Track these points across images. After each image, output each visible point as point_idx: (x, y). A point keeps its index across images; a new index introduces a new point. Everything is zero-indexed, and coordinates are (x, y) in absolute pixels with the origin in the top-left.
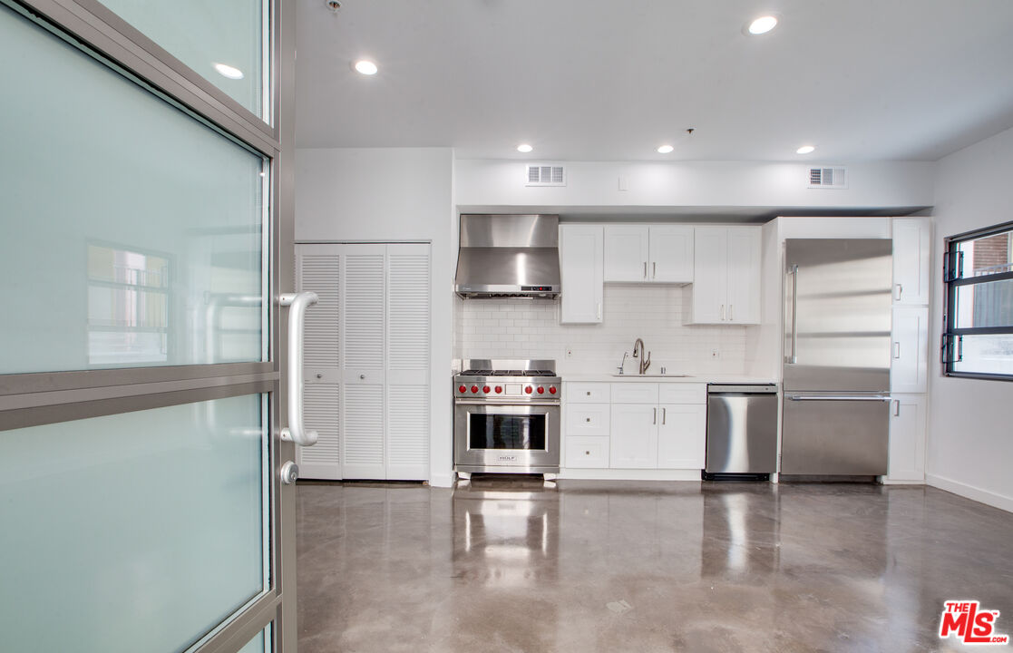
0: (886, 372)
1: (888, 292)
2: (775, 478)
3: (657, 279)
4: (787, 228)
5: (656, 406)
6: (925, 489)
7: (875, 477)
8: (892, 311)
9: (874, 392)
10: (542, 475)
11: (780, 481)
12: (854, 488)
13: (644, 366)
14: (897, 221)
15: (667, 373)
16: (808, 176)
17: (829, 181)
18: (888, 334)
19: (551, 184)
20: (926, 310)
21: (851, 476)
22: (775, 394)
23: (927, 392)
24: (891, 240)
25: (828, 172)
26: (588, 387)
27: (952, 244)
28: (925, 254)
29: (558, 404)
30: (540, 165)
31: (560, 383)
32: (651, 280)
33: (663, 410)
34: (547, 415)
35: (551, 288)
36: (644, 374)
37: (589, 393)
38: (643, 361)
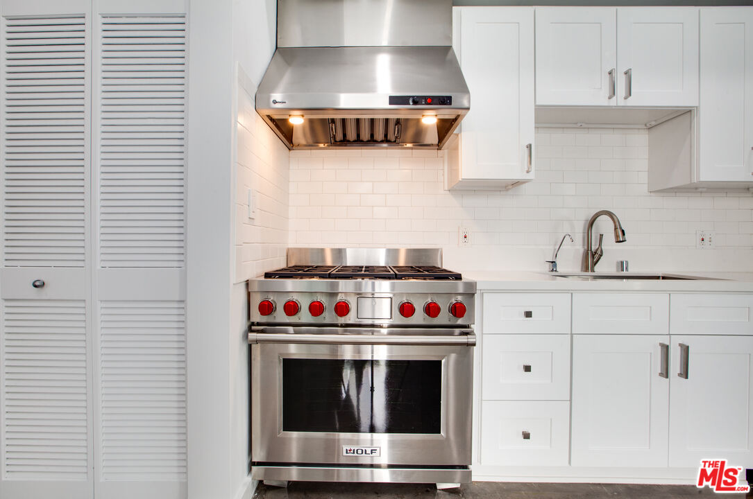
3: (632, 102)
5: (665, 340)
10: (432, 486)
13: (591, 257)
15: (632, 271)
31: (473, 294)
32: (621, 102)
33: (680, 347)
34: (443, 361)
35: (450, 98)
36: (593, 271)
37: (528, 314)
38: (591, 250)
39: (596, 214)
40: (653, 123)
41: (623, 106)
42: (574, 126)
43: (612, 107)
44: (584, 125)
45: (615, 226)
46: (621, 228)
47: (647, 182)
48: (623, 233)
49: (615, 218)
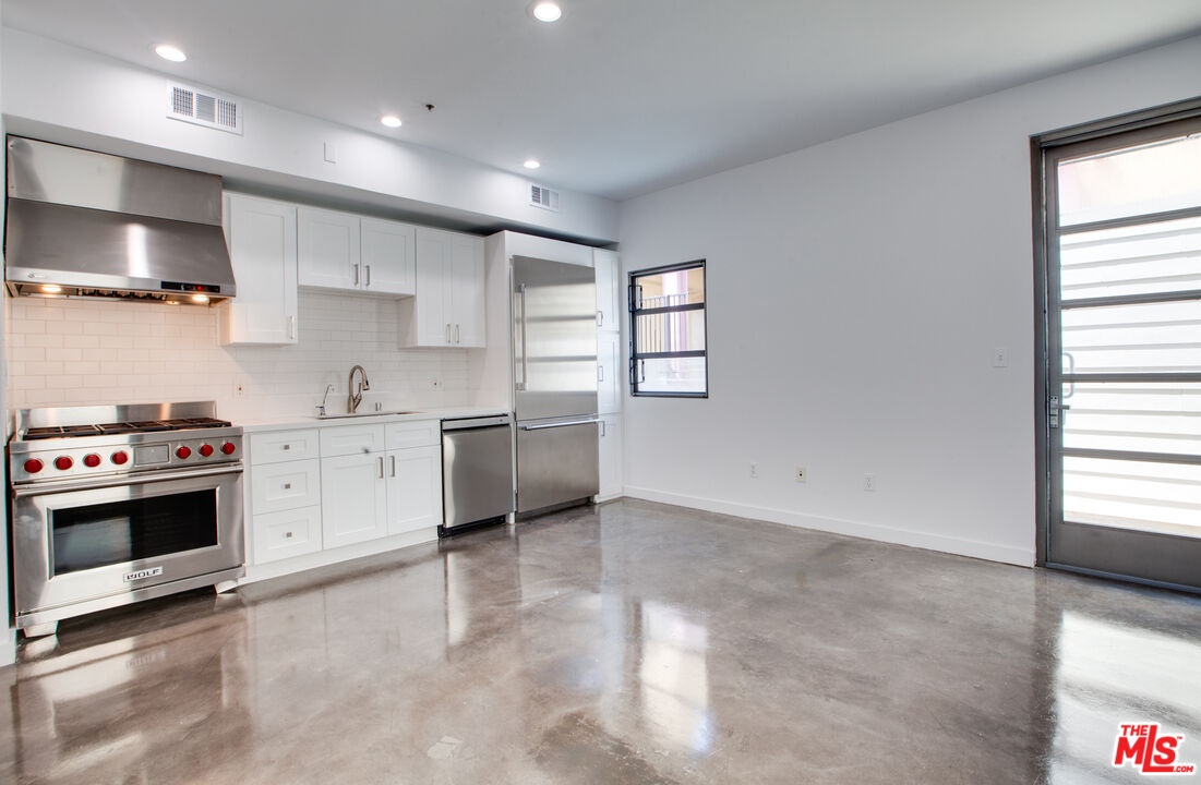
0: (595, 395)
1: (593, 317)
2: (512, 519)
3: (372, 288)
4: (513, 243)
5: (382, 455)
6: (622, 500)
7: (588, 498)
8: (597, 337)
9: (586, 415)
10: (213, 587)
11: (516, 521)
12: (575, 512)
13: (354, 402)
14: (598, 251)
15: (384, 410)
16: (530, 193)
17: (546, 202)
18: (594, 358)
19: (215, 125)
20: (618, 336)
21: (572, 502)
22: (508, 425)
23: (621, 412)
24: (594, 269)
25: (546, 192)
26: (285, 438)
27: (633, 277)
28: (616, 285)
29: (238, 468)
30: (195, 92)
31: (241, 436)
33: (390, 457)
34: (218, 489)
35: (218, 287)
36: (352, 412)
37: (287, 447)
38: (352, 396)
39: (354, 368)
41: (365, 291)
43: (357, 291)
45: (363, 378)
46: (367, 380)
48: (368, 384)
49: (363, 372)
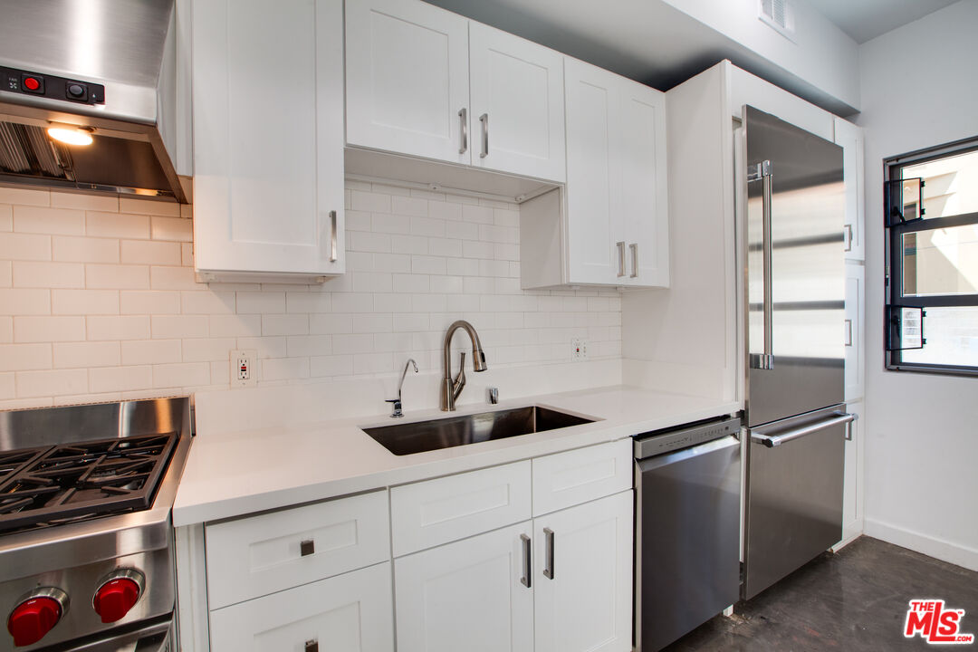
3: (490, 162)
5: (526, 529)
13: (452, 390)
14: (839, 123)
23: (864, 397)
26: (302, 524)
27: (892, 169)
32: (477, 162)
33: (544, 534)
36: (453, 408)
38: (450, 378)
39: (453, 325)
40: (523, 198)
41: (477, 168)
42: (425, 187)
43: (465, 166)
44: (438, 188)
45: (474, 346)
46: (480, 350)
47: (519, 276)
48: (483, 360)
49: (474, 334)
